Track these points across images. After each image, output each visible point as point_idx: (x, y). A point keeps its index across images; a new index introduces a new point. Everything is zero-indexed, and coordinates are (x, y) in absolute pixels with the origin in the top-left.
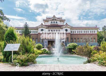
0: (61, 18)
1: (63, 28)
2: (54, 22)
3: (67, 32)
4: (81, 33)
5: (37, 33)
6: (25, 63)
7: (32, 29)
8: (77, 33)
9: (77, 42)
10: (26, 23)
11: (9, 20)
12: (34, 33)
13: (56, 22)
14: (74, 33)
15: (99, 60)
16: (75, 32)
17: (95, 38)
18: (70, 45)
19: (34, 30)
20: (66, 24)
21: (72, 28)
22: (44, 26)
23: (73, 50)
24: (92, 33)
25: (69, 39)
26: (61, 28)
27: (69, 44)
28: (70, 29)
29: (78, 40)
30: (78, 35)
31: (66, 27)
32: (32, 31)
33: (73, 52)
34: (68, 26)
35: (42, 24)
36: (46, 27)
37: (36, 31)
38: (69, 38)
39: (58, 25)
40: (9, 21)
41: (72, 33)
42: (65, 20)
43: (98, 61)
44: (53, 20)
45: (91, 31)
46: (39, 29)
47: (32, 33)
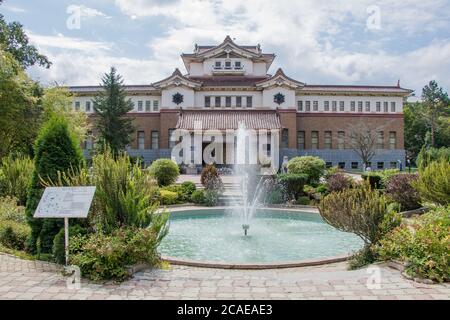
0: (255, 47)
1: (266, 88)
2: (228, 64)
3: (283, 106)
4: (338, 111)
5: (156, 107)
6: (115, 268)
7: (137, 94)
8: (321, 109)
9: (324, 148)
10: (113, 69)
11: (46, 61)
12: (144, 111)
13: (238, 64)
14: (312, 111)
15: (408, 256)
16: (316, 107)
17: (395, 132)
18: (294, 166)
19: (144, 99)
20: (280, 72)
21: (301, 89)
22: (185, 82)
23: (307, 188)
24: (382, 112)
25: (292, 135)
26: (255, 90)
27: (291, 162)
28: (293, 92)
29: (328, 141)
30: (330, 119)
31: (277, 85)
32: (135, 100)
33: (306, 194)
34: (287, 83)
35: (177, 72)
36: (192, 85)
37: (152, 99)
38: (290, 132)
39: (242, 75)
40: (46, 65)
41: (304, 111)
42: (273, 56)
43: (407, 259)
44: (224, 55)
45: (378, 104)
46: (163, 92)
47: (135, 109)
